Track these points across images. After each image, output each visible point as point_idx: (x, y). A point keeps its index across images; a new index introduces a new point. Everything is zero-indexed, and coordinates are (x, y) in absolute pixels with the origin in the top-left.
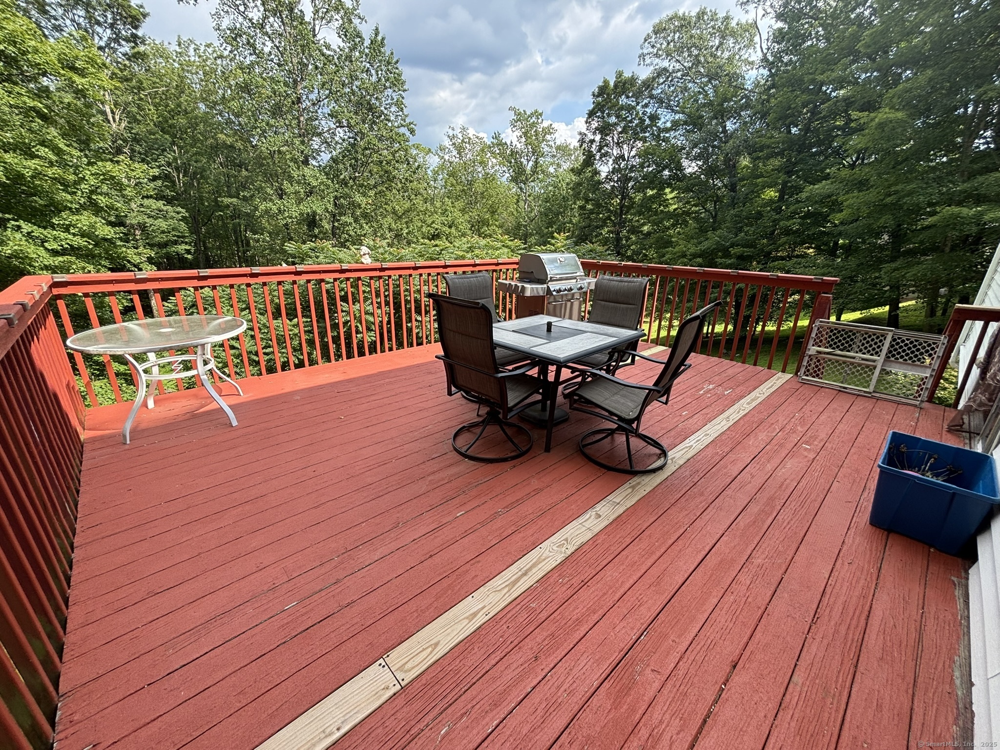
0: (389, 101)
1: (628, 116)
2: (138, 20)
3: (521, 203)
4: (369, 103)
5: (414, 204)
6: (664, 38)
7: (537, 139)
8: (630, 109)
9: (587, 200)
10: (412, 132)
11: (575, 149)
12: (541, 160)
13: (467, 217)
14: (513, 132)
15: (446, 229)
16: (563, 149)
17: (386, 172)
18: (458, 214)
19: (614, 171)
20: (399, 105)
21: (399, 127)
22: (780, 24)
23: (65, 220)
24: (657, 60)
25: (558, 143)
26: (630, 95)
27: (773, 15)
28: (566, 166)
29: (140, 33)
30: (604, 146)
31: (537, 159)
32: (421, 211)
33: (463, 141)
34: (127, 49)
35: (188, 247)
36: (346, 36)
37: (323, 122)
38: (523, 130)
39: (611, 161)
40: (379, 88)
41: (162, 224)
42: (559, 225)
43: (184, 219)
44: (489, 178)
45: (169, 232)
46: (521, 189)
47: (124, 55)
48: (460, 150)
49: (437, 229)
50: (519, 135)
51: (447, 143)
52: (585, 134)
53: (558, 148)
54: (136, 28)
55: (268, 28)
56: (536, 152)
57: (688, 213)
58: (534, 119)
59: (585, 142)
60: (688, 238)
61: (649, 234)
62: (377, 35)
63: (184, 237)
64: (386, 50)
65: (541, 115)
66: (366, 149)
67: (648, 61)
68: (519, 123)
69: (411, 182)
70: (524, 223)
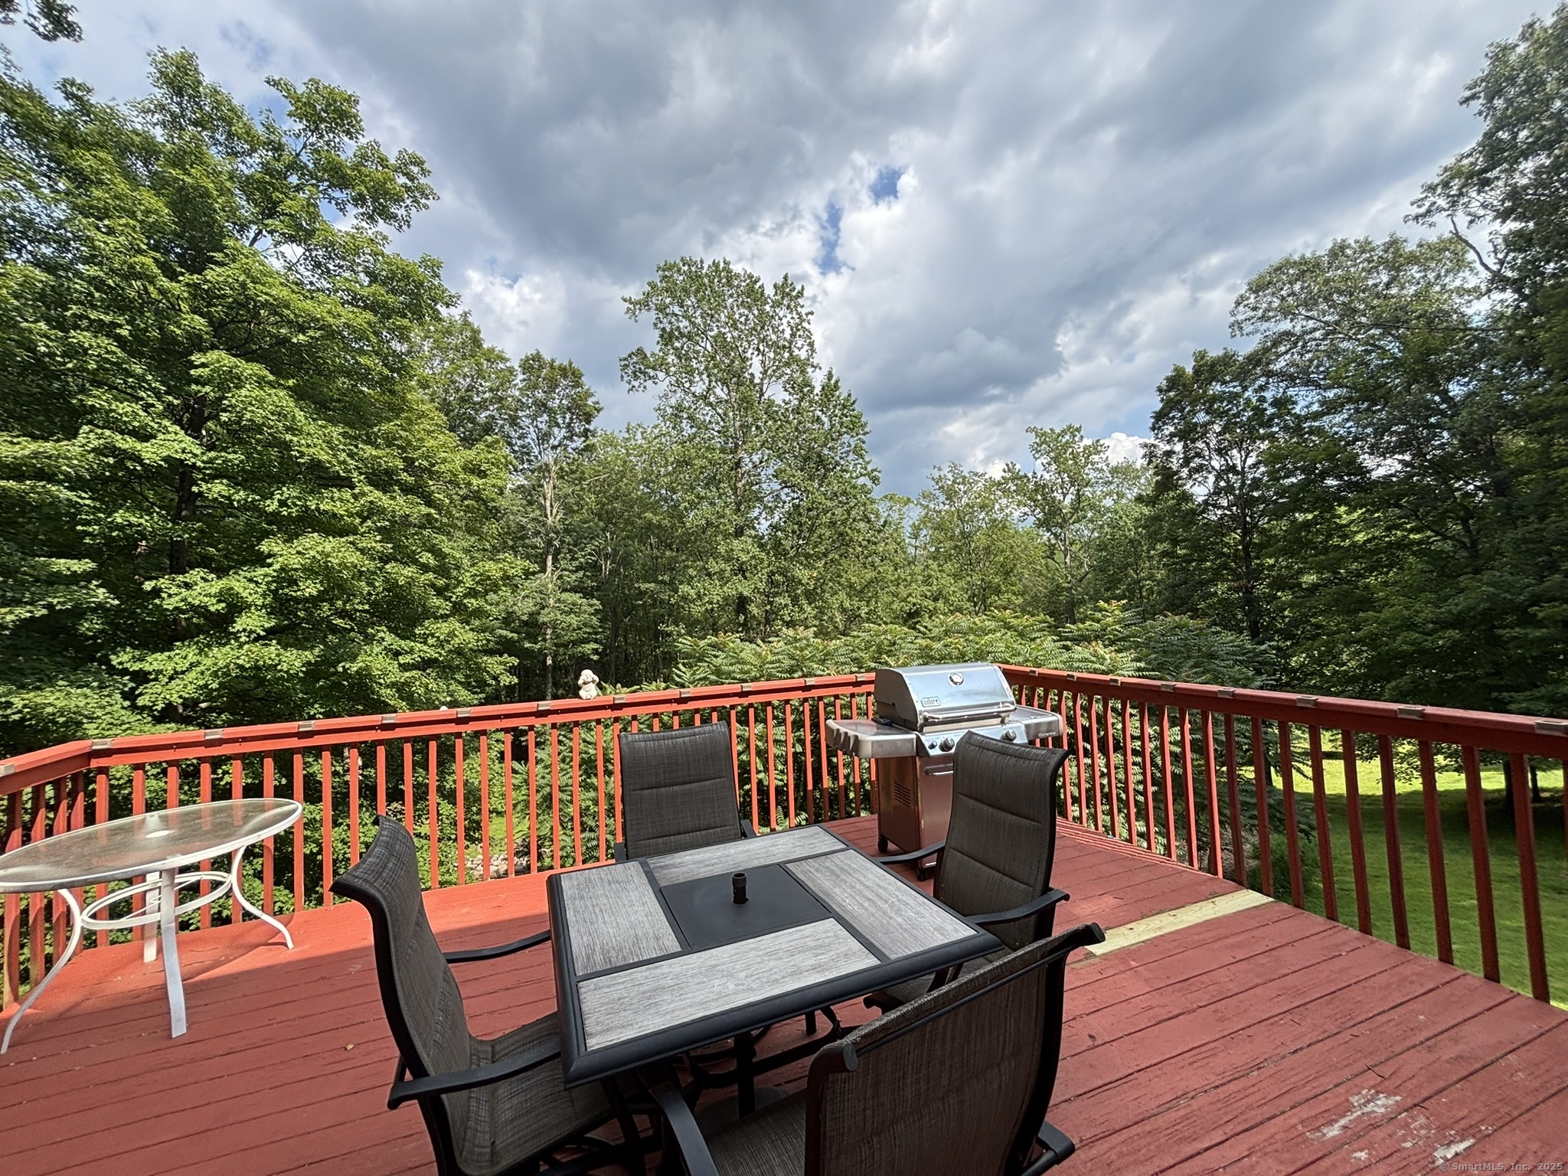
0: (846, 449)
1: (1230, 409)
2: (590, 415)
3: (1059, 556)
4: (819, 456)
5: (879, 572)
6: (1273, 294)
7: (1076, 463)
8: (1233, 397)
9: (1175, 542)
10: (875, 480)
11: (1145, 469)
12: (1088, 492)
13: (962, 583)
14: (1036, 459)
15: (931, 604)
16: (1122, 472)
17: (841, 534)
18: (947, 580)
19: (1217, 491)
20: (858, 452)
21: (857, 477)
22: (1513, 225)
23: (427, 629)
24: (1266, 325)
25: (1113, 463)
26: (1227, 378)
27: (1491, 215)
28: (1131, 494)
29: (591, 428)
30: (1194, 457)
31: (1078, 490)
32: (892, 581)
33: (954, 482)
34: (578, 444)
35: (596, 646)
36: (793, 388)
37: (764, 486)
38: (1052, 454)
39: (1211, 478)
40: (831, 437)
41: (573, 620)
42: (1129, 585)
43: (597, 612)
44: (999, 526)
45: (580, 629)
46: (1056, 536)
47: (574, 450)
48: (950, 495)
49: (914, 605)
50: (1045, 461)
51: (932, 487)
52: (1154, 446)
53: (1115, 471)
54: (589, 422)
55: (712, 399)
56: (1078, 481)
57: (1402, 545)
58: (1067, 437)
59: (1155, 456)
60: (1411, 592)
61: (1314, 587)
62: (829, 379)
63: (596, 633)
64: (842, 393)
65: (1078, 430)
66: (809, 510)
67: (1248, 328)
68: (1044, 446)
69: (875, 544)
70: (1066, 585)
